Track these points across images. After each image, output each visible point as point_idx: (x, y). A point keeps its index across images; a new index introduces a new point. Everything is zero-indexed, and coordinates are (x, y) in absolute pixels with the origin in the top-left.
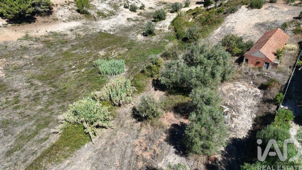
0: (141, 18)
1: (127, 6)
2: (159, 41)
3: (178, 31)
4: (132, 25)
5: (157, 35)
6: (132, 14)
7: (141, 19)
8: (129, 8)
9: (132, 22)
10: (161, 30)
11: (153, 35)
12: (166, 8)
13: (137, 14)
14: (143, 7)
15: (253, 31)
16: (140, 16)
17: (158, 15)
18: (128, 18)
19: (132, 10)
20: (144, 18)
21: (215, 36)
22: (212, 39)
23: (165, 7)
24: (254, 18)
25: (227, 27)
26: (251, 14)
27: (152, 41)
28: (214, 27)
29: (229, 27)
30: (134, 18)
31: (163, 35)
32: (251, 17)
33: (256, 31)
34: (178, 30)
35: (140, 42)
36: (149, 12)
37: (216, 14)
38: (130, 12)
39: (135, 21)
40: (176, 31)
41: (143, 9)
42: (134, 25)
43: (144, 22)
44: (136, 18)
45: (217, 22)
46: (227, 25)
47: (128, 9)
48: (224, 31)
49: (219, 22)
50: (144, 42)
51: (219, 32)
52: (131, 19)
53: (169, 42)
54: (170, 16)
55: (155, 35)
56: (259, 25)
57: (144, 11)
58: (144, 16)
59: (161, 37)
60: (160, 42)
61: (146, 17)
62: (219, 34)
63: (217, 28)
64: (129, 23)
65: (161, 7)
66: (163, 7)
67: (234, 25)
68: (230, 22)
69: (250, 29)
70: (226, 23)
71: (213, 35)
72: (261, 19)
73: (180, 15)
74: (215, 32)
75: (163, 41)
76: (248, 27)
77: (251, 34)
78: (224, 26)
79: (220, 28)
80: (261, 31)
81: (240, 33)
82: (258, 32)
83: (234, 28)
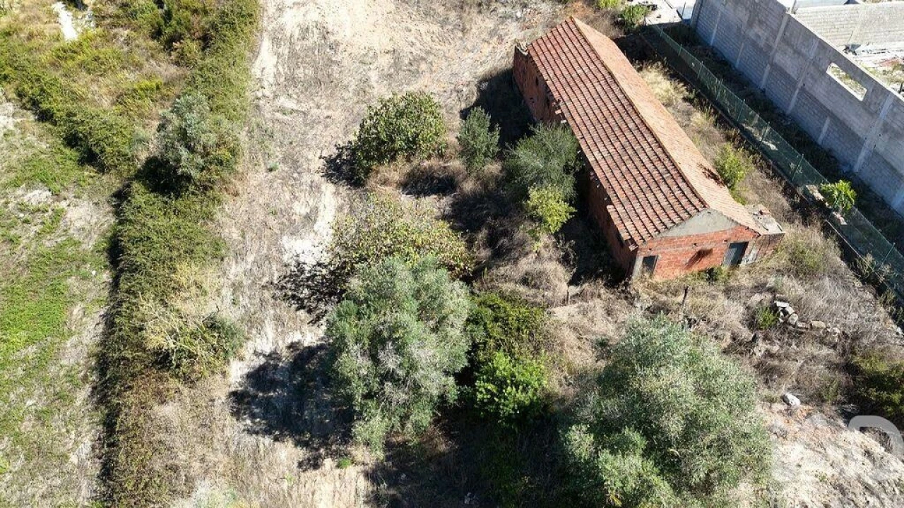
3: (59, 114)
15: (413, 29)
21: (276, 96)
22: (279, 115)
25: (296, 35)
28: (240, 48)
29: (305, 31)
33: (423, 28)
34: (57, 105)
40: (45, 116)
45: (236, 21)
46: (282, 20)
48: (293, 54)
49: (243, 16)
51: (276, 66)
53: (63, 204)
62: (286, 79)
63: (255, 53)
67: (314, 16)
69: (394, 19)
70: (271, 10)
71: (264, 96)
74: (256, 71)
75: (21, 210)
76: (379, 13)
77: (418, 44)
78: (275, 31)
79: (266, 45)
80: (443, 21)
81: (370, 49)
82: (435, 28)
83: (328, 32)
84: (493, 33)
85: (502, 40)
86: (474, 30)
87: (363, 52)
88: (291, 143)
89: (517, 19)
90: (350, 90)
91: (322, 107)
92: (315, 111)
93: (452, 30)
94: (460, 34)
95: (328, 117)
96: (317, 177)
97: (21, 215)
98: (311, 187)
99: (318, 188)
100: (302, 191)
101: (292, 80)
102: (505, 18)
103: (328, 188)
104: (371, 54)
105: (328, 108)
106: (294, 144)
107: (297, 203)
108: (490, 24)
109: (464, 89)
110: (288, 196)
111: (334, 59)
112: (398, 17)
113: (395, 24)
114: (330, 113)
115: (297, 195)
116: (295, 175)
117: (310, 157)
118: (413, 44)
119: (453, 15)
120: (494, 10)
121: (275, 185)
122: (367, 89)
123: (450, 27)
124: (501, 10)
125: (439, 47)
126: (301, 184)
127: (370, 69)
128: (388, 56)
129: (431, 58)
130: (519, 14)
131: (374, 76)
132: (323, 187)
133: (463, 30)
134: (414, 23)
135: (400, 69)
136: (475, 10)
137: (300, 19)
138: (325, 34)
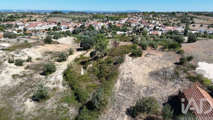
0: (29, 71)
1: (12, 60)
2: (55, 107)
3: (75, 89)
4: (19, 84)
5: (52, 97)
6: (18, 68)
7: (29, 74)
8: (14, 62)
9: (18, 78)
10: (54, 89)
11: (46, 99)
12: (53, 57)
13: (24, 67)
14: (30, 60)
15: (153, 82)
16: (28, 70)
17: (48, 69)
18: (14, 74)
19: (17, 64)
20: (32, 71)
21: (118, 92)
22: (118, 96)
23: (51, 57)
24: (143, 66)
25: (126, 80)
26: (139, 63)
27: (46, 110)
28: (113, 80)
29: (128, 79)
30: (21, 73)
31: (60, 97)
32: (140, 66)
33: (155, 82)
34: (75, 87)
35: (30, 114)
36: (37, 64)
37: (107, 65)
38: (15, 66)
39: (22, 77)
40: (73, 89)
41: (31, 61)
42: (21, 83)
43: (33, 77)
44: (23, 73)
45: (114, 75)
46: (123, 76)
47: (13, 64)
48: (124, 84)
50: (36, 114)
51: (120, 85)
52: (17, 75)
53: (70, 108)
54: (59, 66)
55: (49, 98)
56: (154, 74)
57: (32, 63)
58: (32, 69)
59: (57, 100)
60: (58, 109)
61: (34, 69)
62: (122, 89)
63: (116, 82)
64: (15, 81)
65: (48, 56)
66: (50, 57)
67: (130, 76)
68: (125, 73)
69: (148, 79)
70: (121, 74)
71: (116, 91)
72: (150, 67)
73: (71, 66)
74: (116, 86)
75: (62, 107)
76: (145, 78)
77: (154, 86)
78: (121, 78)
79: (119, 81)
80: (160, 81)
81: (142, 85)
82: (158, 83)
83: (133, 80)
84: (173, 86)
85: (176, 88)
86: (168, 85)
87: (140, 86)
88: (120, 103)
89: (180, 84)
90: (136, 93)
91: (128, 96)
92: (126, 97)
93: (163, 84)
94: (164, 85)
95: (129, 99)
96: (124, 113)
97: (61, 108)
98: (122, 115)
99: (124, 116)
100: (120, 116)
101: (123, 89)
102: (176, 83)
103: (126, 116)
104: (142, 86)
105: (130, 97)
106: (120, 104)
107: (118, 118)
108: (173, 84)
109: (164, 98)
110: (116, 116)
111: (133, 86)
112: (149, 79)
113: (148, 80)
114: (130, 98)
115: (118, 116)
116: (119, 111)
117: (123, 108)
118: (152, 86)
119: (163, 81)
120: (174, 81)
121: (114, 113)
122: (140, 94)
123: (162, 83)
124: (176, 81)
125: (159, 87)
126: (120, 114)
127: (141, 90)
128: (146, 87)
129: (156, 89)
130: (180, 83)
131: (142, 91)
132: (125, 116)
133: (165, 84)
134: (153, 81)
135: (148, 91)
136: (169, 80)
137: (127, 76)
138: (132, 80)
